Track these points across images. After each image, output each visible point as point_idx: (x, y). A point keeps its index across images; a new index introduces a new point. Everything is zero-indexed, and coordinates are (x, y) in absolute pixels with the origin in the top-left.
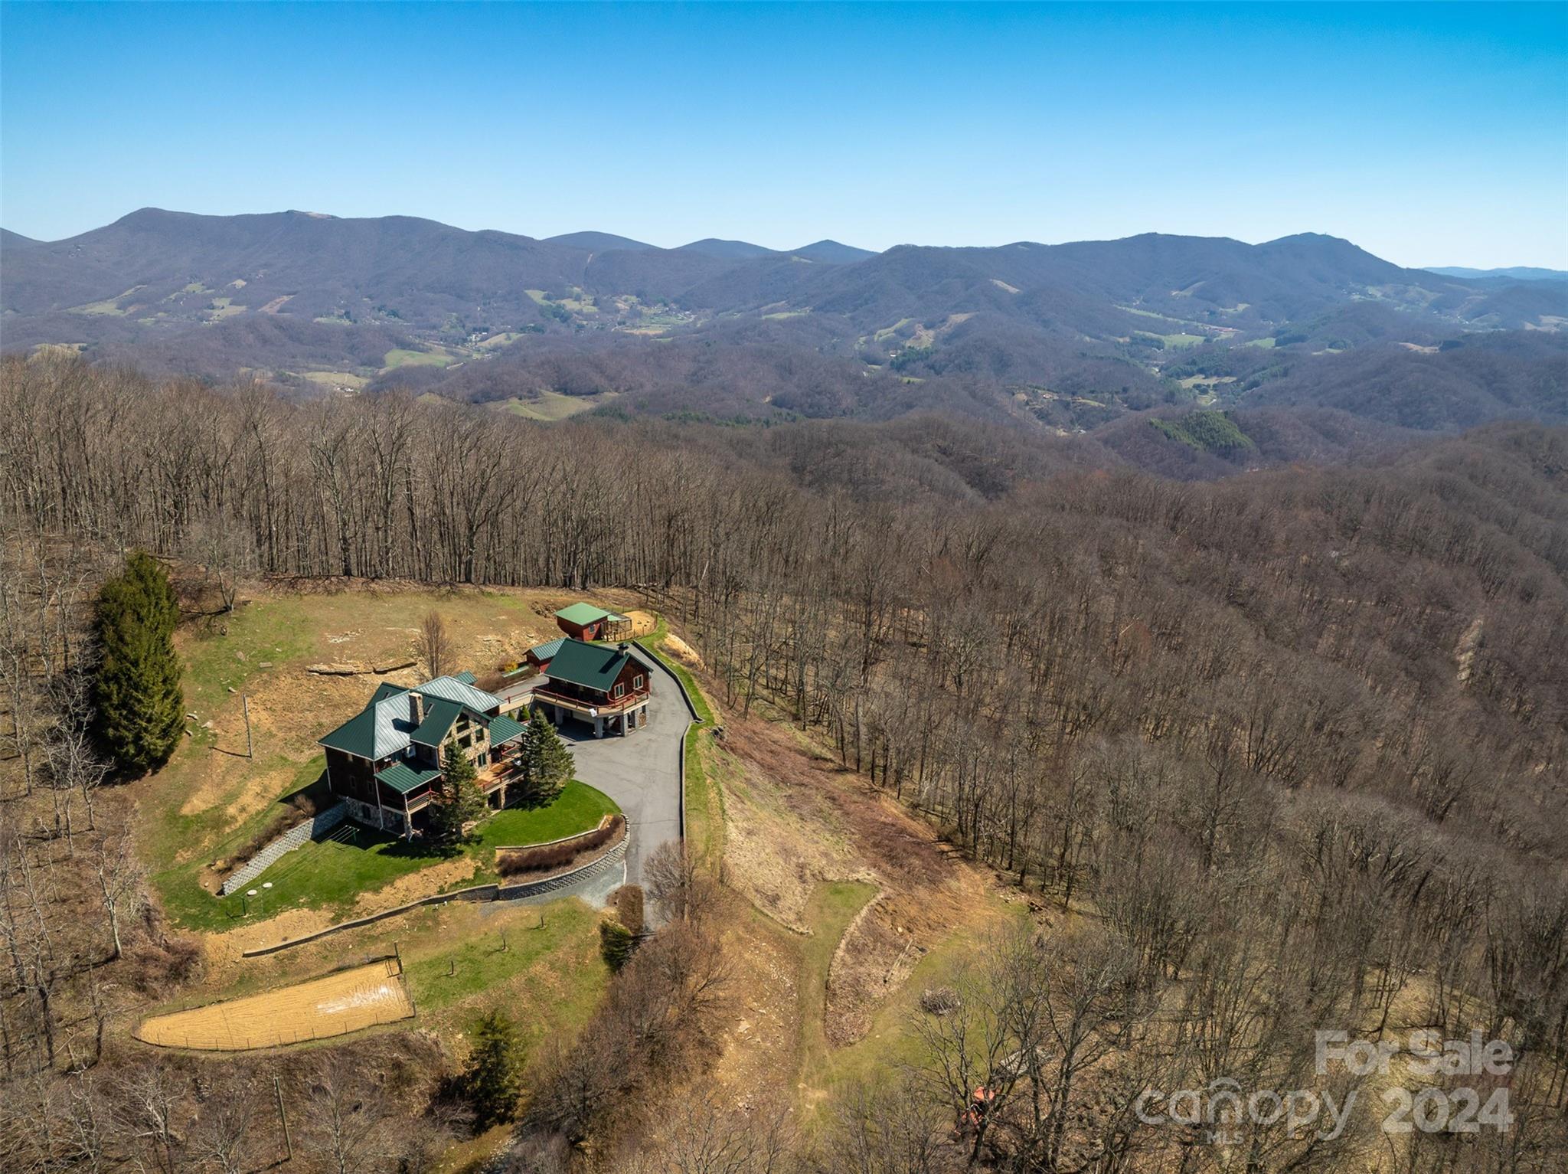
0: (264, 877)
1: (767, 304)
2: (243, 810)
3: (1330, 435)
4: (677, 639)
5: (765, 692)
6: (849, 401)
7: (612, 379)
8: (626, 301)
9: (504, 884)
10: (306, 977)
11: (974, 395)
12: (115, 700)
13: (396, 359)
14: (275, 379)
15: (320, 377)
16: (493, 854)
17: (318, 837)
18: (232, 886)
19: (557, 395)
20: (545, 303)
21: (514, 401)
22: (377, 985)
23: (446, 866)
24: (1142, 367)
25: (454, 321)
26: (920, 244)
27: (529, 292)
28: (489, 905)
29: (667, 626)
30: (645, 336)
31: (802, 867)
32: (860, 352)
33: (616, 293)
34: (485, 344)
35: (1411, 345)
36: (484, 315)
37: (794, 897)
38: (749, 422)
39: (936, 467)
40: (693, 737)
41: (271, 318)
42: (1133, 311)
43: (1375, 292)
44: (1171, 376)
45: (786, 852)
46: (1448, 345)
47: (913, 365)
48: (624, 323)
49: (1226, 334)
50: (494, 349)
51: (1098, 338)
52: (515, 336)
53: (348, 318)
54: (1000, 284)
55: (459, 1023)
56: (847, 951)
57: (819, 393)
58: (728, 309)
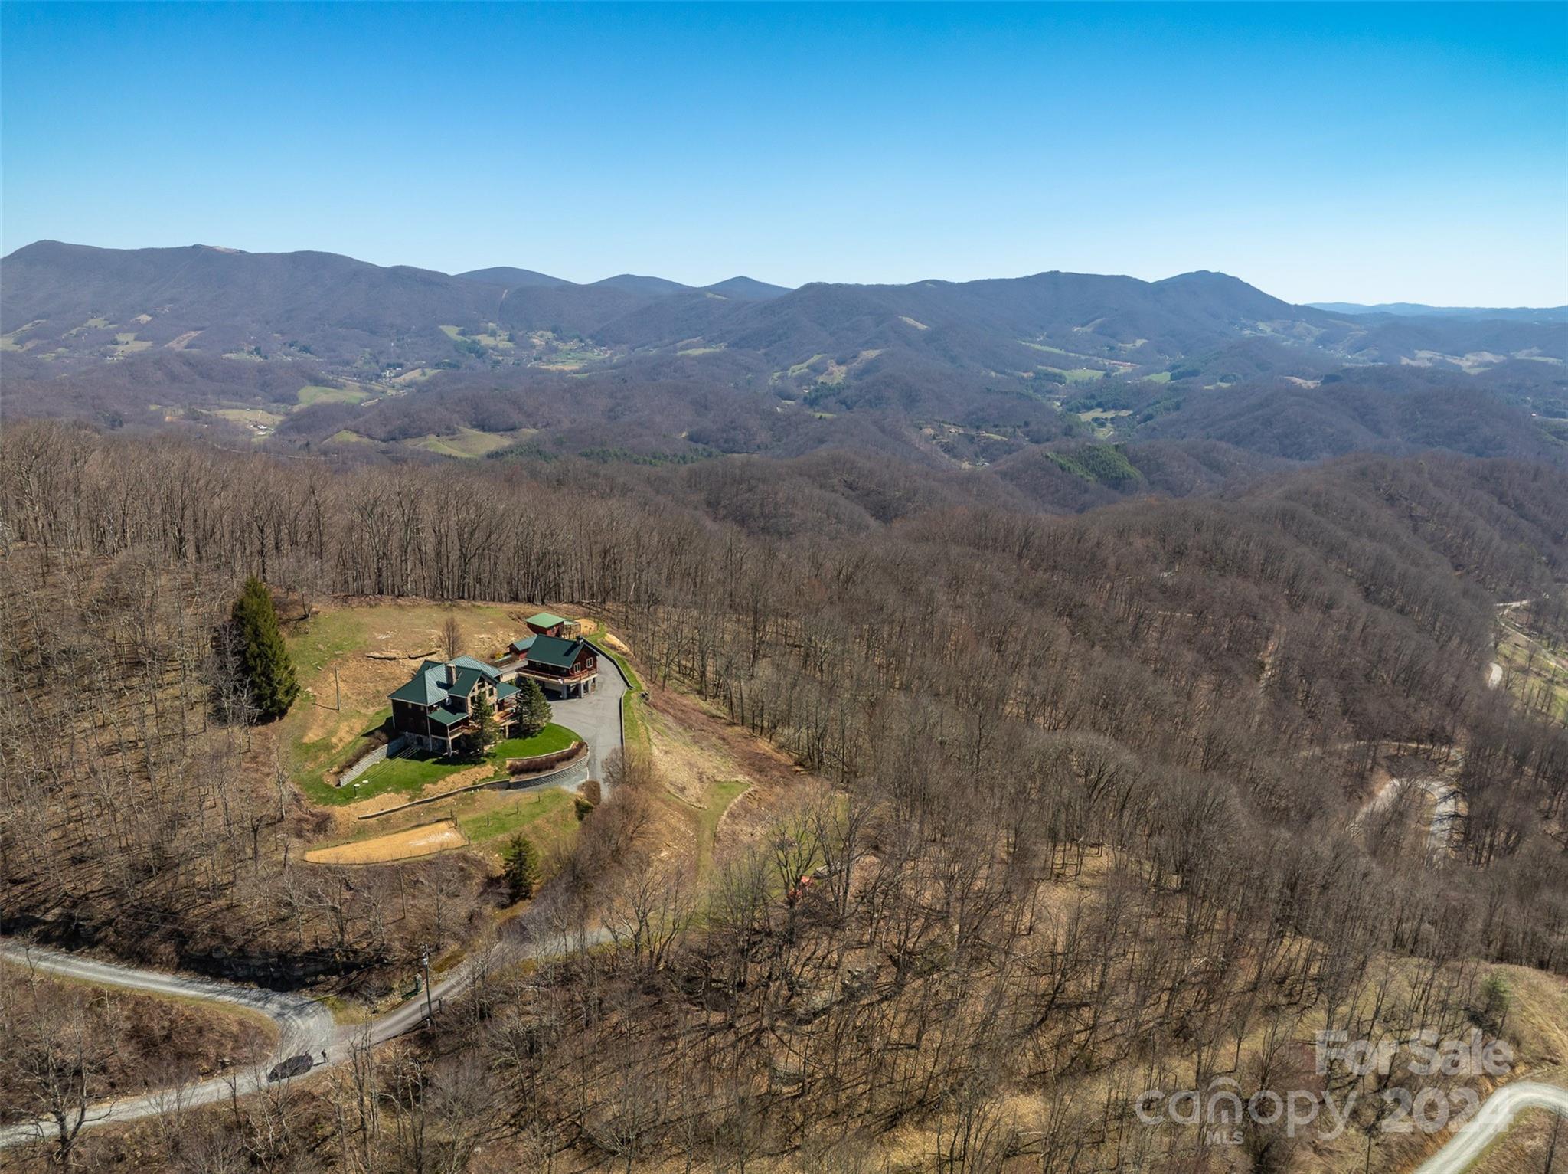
0: (364, 776)
1: (682, 340)
2: (341, 740)
3: (1215, 466)
4: (614, 638)
5: (678, 676)
6: (763, 436)
7: (529, 416)
8: (541, 337)
9: (513, 780)
10: (397, 829)
11: (883, 430)
12: (259, 670)
13: (310, 396)
14: (185, 417)
15: (232, 415)
16: (505, 763)
17: (391, 756)
18: (345, 781)
19: (475, 432)
20: (460, 338)
21: (432, 438)
22: (443, 832)
23: (476, 769)
24: (1044, 401)
25: (368, 356)
26: (831, 281)
27: (442, 327)
28: (504, 792)
29: (606, 629)
30: (561, 372)
31: (701, 774)
32: (775, 387)
33: (531, 328)
34: (398, 380)
35: (1294, 379)
36: (398, 351)
37: (695, 790)
38: (666, 457)
39: (842, 501)
40: (628, 698)
41: (180, 355)
42: (1038, 347)
43: (1265, 328)
44: (1070, 410)
45: (691, 765)
46: (1330, 379)
47: (826, 401)
48: (540, 359)
49: (1125, 368)
50: (410, 384)
51: (1003, 373)
52: (431, 372)
53: (258, 353)
54: (910, 321)
55: (496, 848)
56: (728, 817)
57: (734, 429)
58: (644, 345)
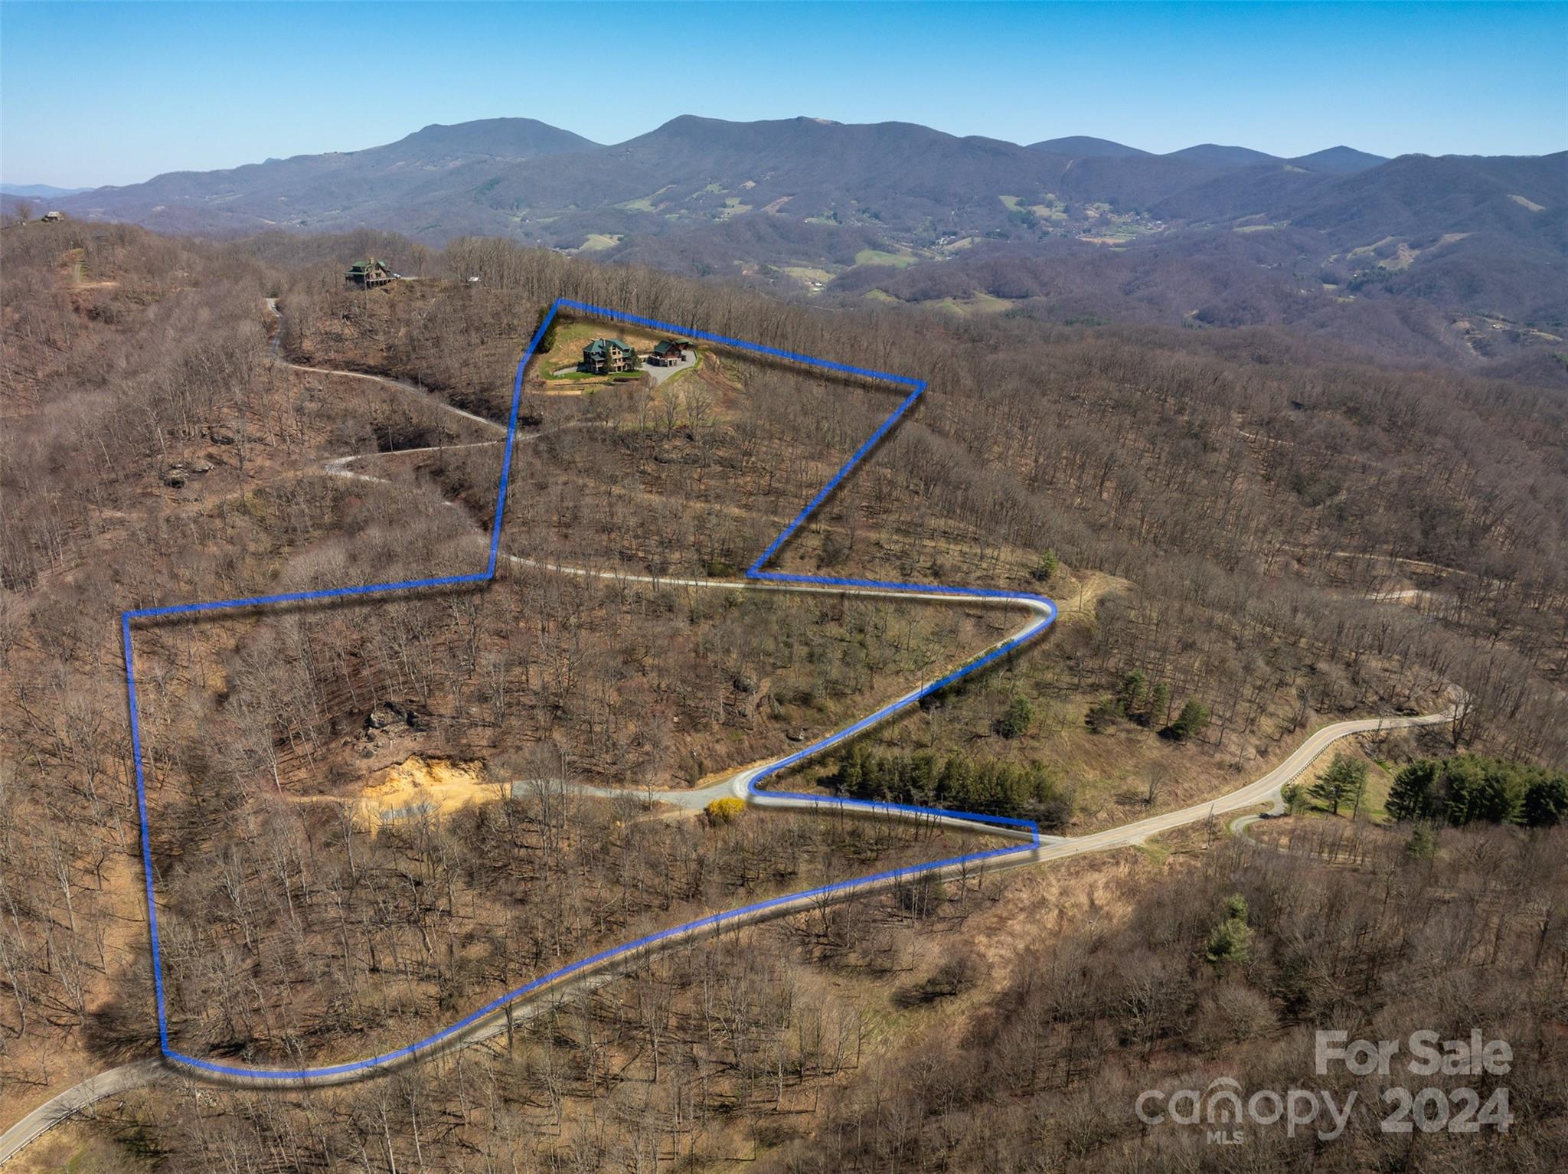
1: (1243, 216)
8: (1097, 209)
11: (1406, 320)
13: (867, 258)
14: (758, 272)
15: (796, 272)
19: (987, 296)
20: (1016, 209)
21: (949, 300)
25: (928, 224)
27: (1002, 198)
30: (1103, 243)
32: (1323, 271)
33: (1089, 200)
34: (950, 247)
36: (957, 219)
41: (769, 218)
47: (1371, 286)
48: (1089, 231)
50: (956, 253)
52: (980, 241)
53: (835, 219)
54: (1522, 200)
57: (1244, 309)
58: (1201, 220)
